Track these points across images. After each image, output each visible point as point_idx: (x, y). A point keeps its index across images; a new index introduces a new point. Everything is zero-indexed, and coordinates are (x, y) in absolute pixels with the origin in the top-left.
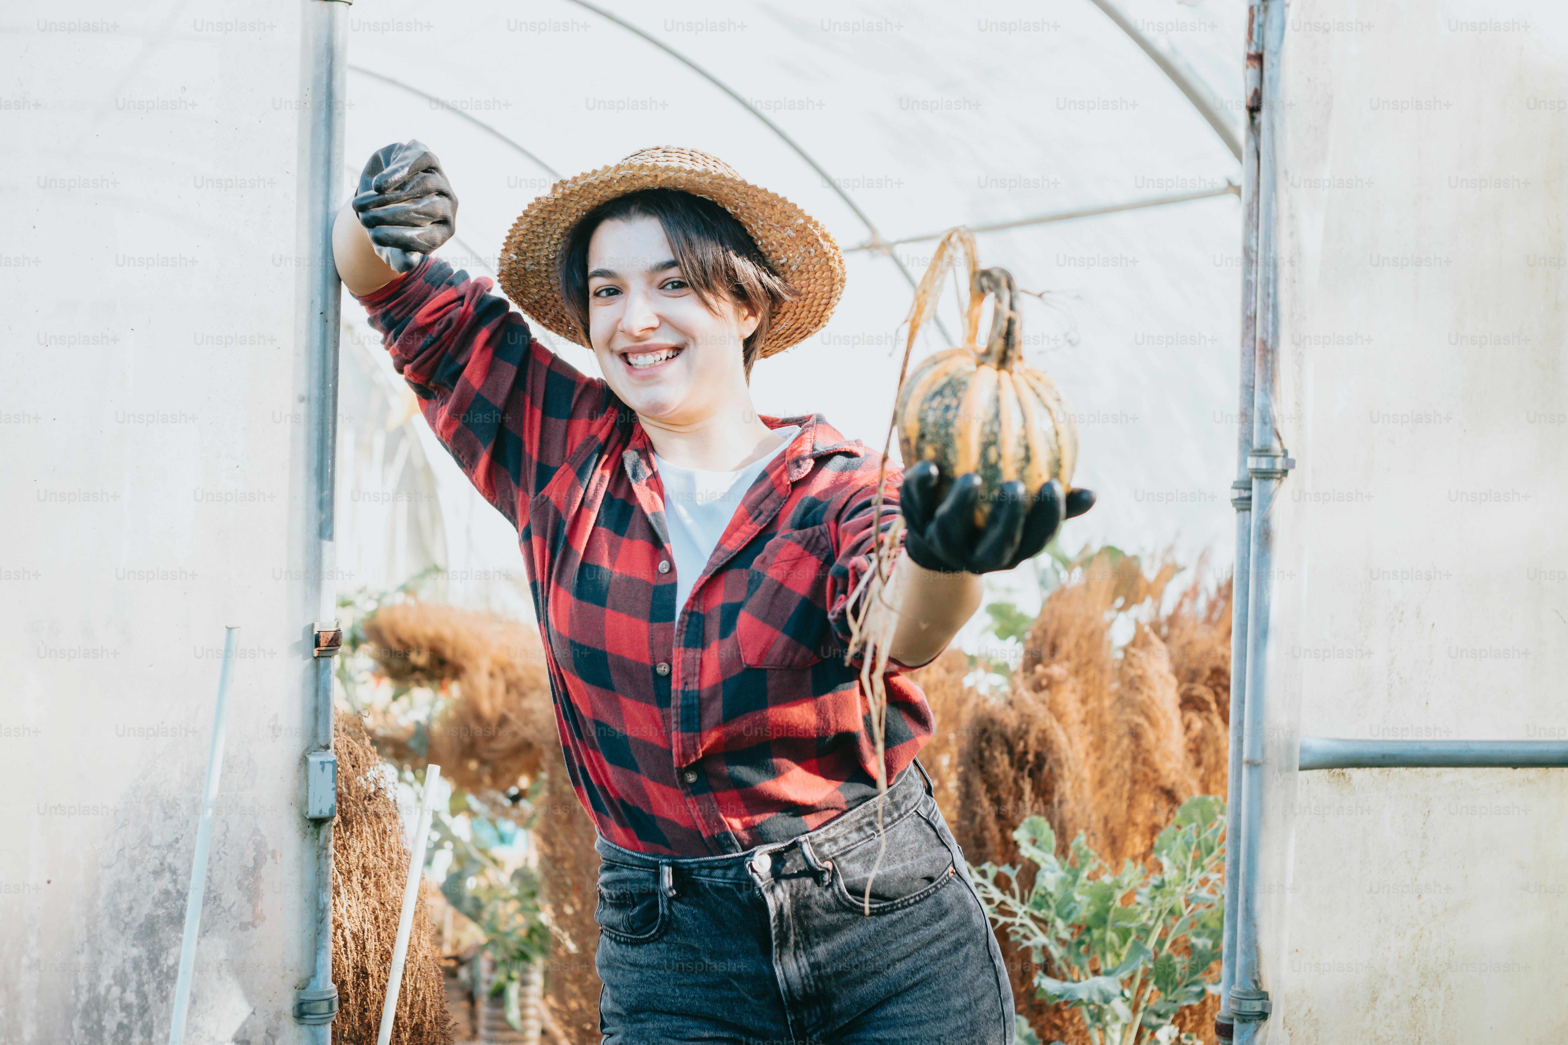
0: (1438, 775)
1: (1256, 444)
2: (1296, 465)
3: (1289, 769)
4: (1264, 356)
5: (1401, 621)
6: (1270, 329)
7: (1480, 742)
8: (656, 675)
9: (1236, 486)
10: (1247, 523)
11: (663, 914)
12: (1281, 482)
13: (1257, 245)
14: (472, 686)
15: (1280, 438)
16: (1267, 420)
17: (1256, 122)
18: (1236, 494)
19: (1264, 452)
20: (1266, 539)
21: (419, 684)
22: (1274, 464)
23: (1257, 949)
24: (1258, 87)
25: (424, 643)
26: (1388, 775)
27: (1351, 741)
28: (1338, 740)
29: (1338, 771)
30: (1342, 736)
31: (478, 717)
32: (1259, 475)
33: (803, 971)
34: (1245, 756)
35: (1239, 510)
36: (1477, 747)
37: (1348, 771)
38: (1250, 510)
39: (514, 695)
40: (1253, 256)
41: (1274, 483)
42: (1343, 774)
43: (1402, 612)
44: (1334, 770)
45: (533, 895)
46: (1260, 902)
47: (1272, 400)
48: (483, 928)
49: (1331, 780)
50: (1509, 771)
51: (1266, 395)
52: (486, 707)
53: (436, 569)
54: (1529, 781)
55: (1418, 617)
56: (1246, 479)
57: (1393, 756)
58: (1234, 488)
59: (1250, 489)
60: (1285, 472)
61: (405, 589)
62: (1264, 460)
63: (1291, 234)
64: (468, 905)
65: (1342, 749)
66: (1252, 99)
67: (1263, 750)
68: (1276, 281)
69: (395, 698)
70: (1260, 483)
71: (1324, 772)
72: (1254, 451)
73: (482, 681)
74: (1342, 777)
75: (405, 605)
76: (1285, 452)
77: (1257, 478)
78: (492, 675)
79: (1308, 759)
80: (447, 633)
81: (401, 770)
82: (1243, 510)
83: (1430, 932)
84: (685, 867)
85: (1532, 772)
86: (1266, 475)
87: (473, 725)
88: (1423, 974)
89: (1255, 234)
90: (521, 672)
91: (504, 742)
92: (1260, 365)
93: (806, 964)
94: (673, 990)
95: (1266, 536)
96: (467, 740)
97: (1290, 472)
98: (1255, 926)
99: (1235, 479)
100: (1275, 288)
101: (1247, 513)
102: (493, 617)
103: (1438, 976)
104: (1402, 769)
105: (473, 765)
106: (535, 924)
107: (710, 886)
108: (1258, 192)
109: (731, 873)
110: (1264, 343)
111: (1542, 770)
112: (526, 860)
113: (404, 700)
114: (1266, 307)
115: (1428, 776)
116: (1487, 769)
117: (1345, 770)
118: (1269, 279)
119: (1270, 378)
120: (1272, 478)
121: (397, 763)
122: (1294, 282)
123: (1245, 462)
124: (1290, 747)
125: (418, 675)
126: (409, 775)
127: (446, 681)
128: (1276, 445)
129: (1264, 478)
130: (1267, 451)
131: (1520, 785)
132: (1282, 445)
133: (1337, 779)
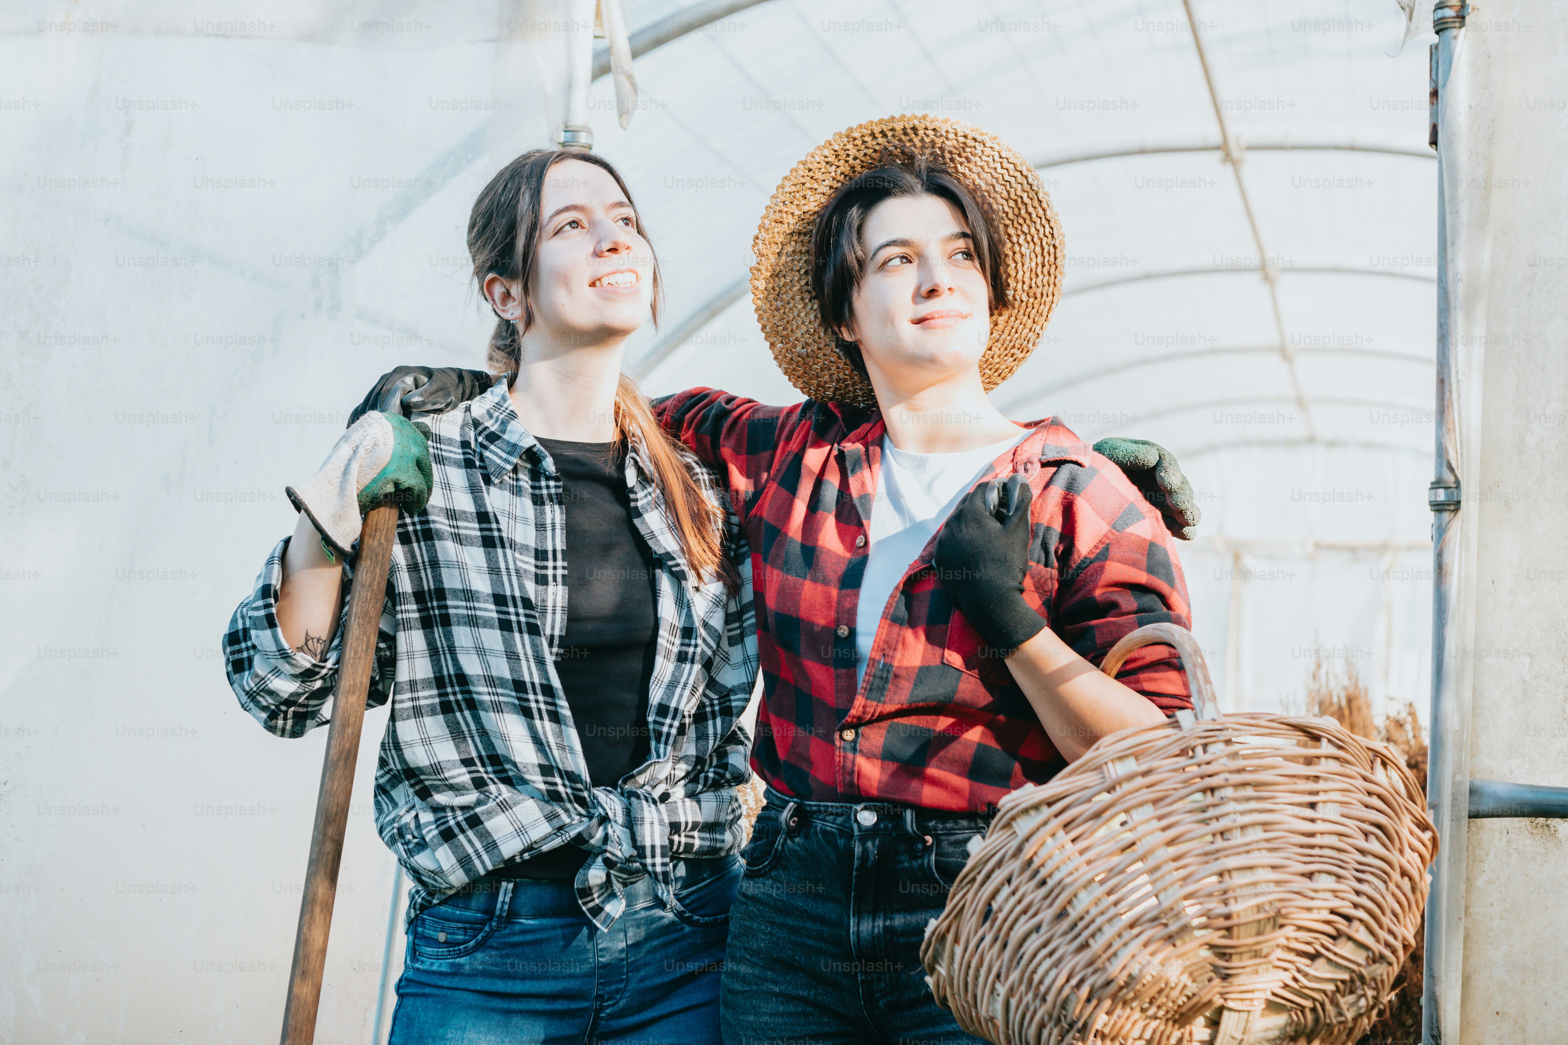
8: (837, 637)
11: (777, 849)
12: (1455, 514)
15: (1453, 470)
20: (1440, 573)
27: (1545, 787)
29: (1541, 820)
32: (1435, 508)
33: (876, 930)
37: (1555, 822)
42: (1548, 825)
44: (1537, 820)
47: (1445, 431)
49: (1534, 831)
60: (1458, 504)
71: (1525, 821)
74: (1546, 829)
76: (1458, 483)
84: (808, 809)
93: (881, 925)
94: (767, 927)
107: (821, 828)
109: (840, 820)
117: (1550, 820)
132: (1455, 476)
133: (1541, 830)
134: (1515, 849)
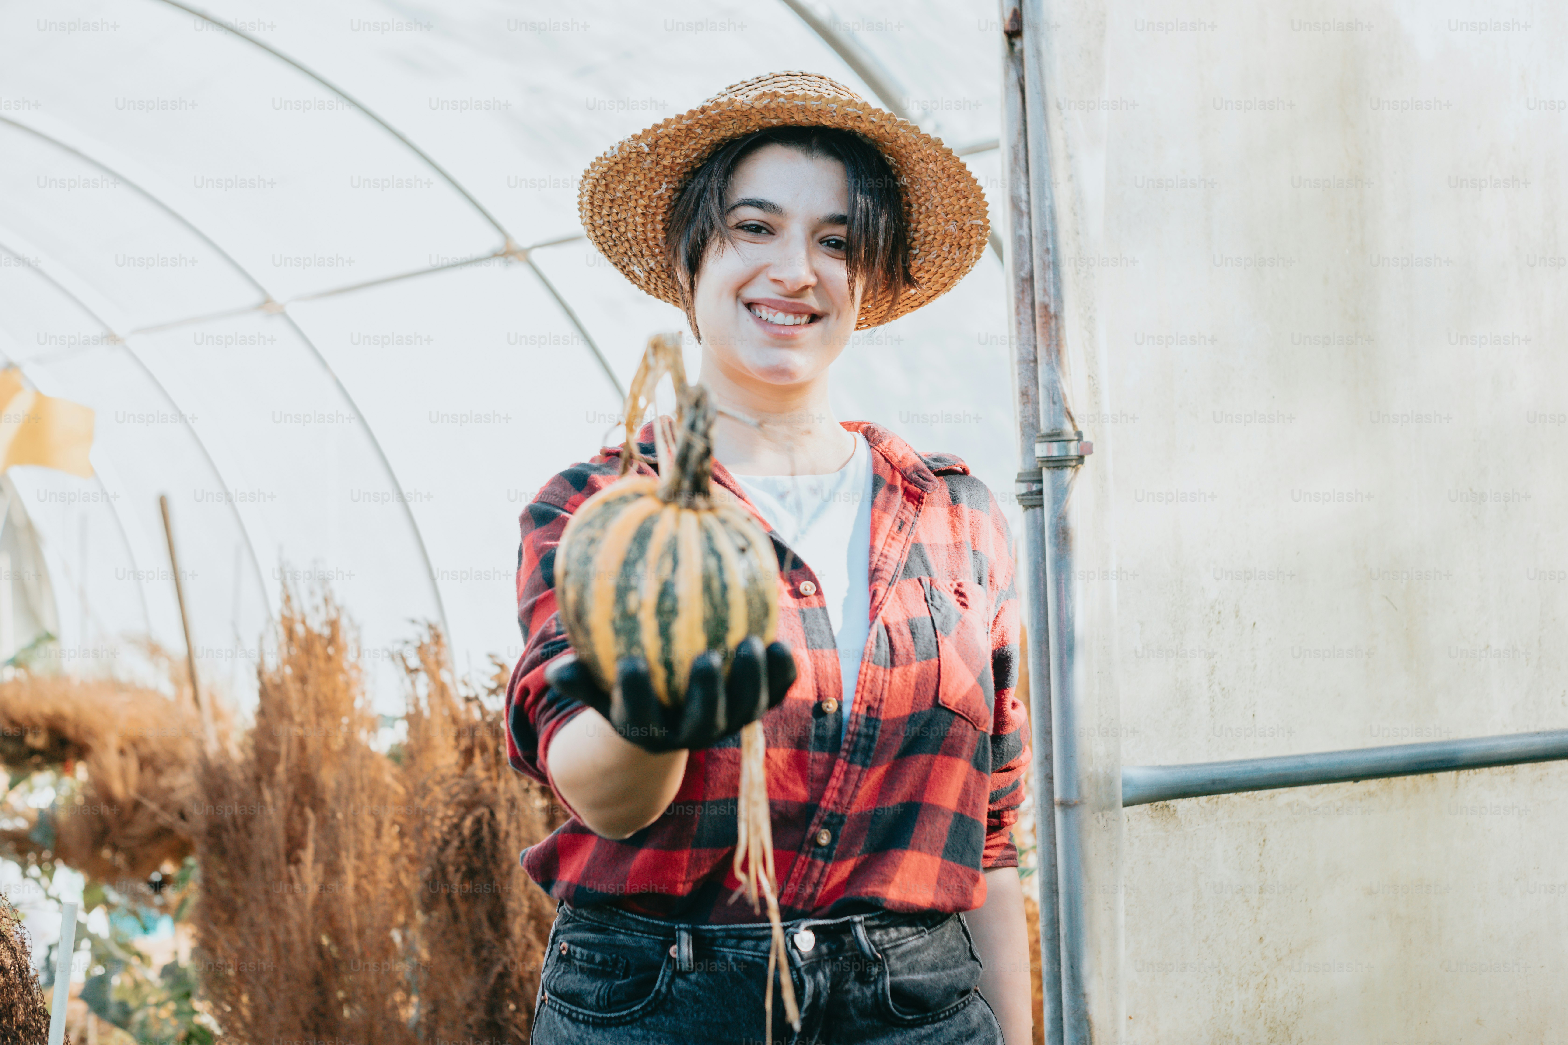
0: (1272, 797)
1: (1045, 427)
2: (1094, 450)
3: (1111, 806)
4: (1046, 324)
5: (1218, 623)
6: (1052, 291)
7: (1318, 755)
9: (1021, 479)
10: (1039, 521)
12: (1076, 471)
13: (1029, 194)
14: (100, 766)
15: (1072, 419)
16: (1056, 398)
17: (1017, 48)
18: (1023, 488)
19: (1055, 436)
20: (1065, 539)
21: (39, 768)
22: (1067, 449)
23: (1089, 1022)
24: (1017, 7)
25: (40, 722)
26: (1217, 802)
27: (1175, 767)
28: (1160, 767)
29: (1161, 803)
30: (1164, 763)
31: (109, 799)
32: (1051, 464)
34: (1057, 796)
35: (1026, 507)
36: (1314, 761)
37: (1172, 803)
38: (1041, 505)
39: (149, 773)
40: (1024, 207)
41: (1069, 473)
42: (1167, 806)
43: (1219, 613)
44: (1156, 803)
45: (188, 995)
46: (1087, 966)
47: (1060, 374)
48: (132, 1034)
49: (1155, 815)
50: (1349, 785)
51: (1053, 369)
52: (118, 789)
53: (50, 637)
54: (1371, 794)
55: (1237, 616)
56: (1033, 470)
57: (1224, 781)
58: (1018, 481)
59: (1040, 481)
60: (1081, 459)
61: (15, 662)
62: (1055, 445)
63: (1070, 178)
64: (114, 1011)
65: (1166, 778)
66: (1012, 20)
67: (1079, 788)
68: (1054, 233)
69: (12, 786)
70: (1053, 473)
71: (1147, 806)
72: (1043, 436)
73: (111, 760)
74: (1166, 810)
75: (16, 681)
76: (1079, 435)
77: (1048, 468)
78: (122, 752)
79: (1131, 794)
80: (67, 709)
81: (24, 866)
82: (1033, 506)
83: (1276, 980)
85: (1373, 784)
86: (1058, 464)
87: (105, 809)
88: (1271, 1028)
89: (1023, 179)
90: (155, 746)
91: (141, 827)
92: (1043, 335)
95: (1063, 535)
96: (98, 827)
97: (1087, 459)
98: (1084, 995)
99: (1020, 471)
100: (1055, 242)
101: (1038, 509)
102: (117, 686)
103: (1287, 1029)
104: (1231, 795)
105: (106, 853)
106: (194, 1029)
108: (1025, 130)
110: (1046, 307)
111: (1383, 781)
112: (176, 953)
113: (22, 787)
114: (1045, 266)
115: (1260, 800)
116: (1324, 786)
117: (1168, 802)
118: (1046, 231)
119: (1056, 347)
120: (1067, 466)
121: (20, 859)
122: (1078, 233)
123: (1033, 450)
124: (1110, 781)
125: (37, 759)
126: (34, 870)
127: (71, 761)
128: (1068, 427)
129: (1057, 467)
130: (1059, 435)
131: (1361, 800)
132: (1074, 426)
133: (1161, 813)
134: (1137, 837)
